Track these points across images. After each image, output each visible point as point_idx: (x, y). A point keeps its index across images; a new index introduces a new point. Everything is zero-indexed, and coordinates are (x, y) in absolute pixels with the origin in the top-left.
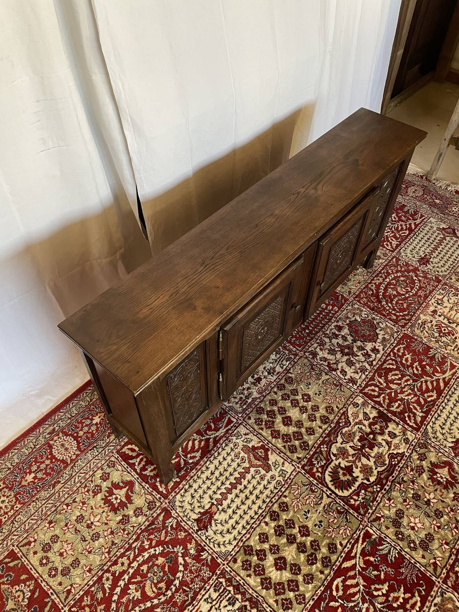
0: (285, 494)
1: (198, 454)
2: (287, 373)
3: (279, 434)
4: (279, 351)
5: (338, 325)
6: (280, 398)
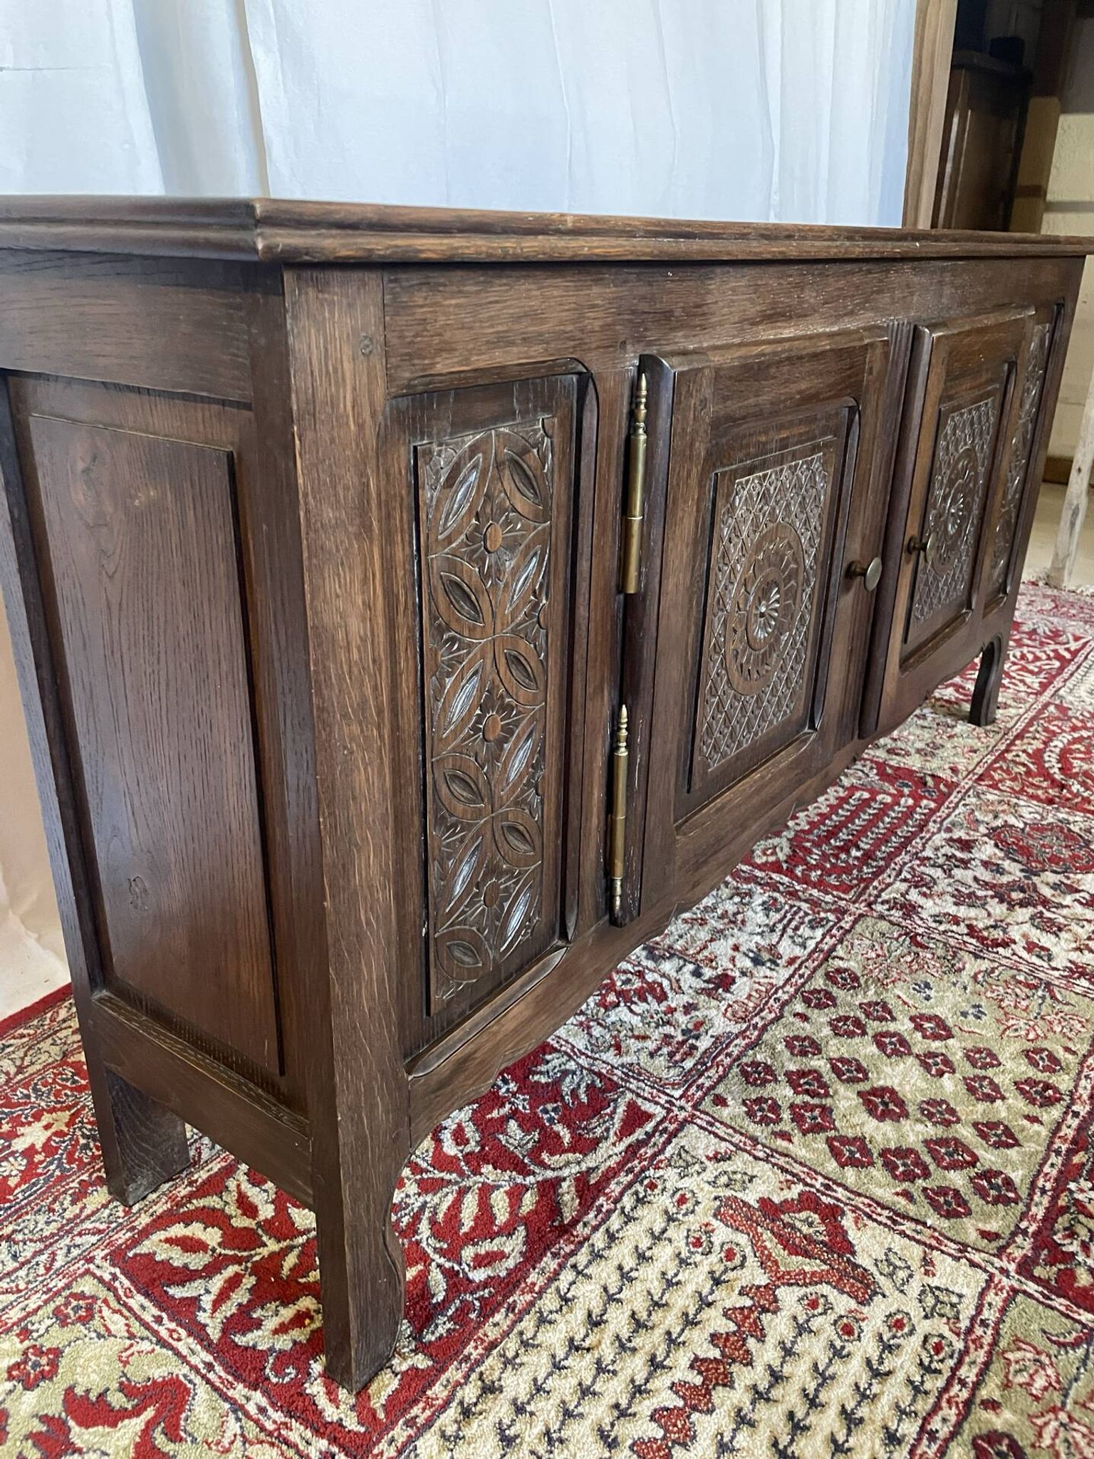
0: (984, 1393)
1: (514, 1246)
2: (826, 959)
3: (865, 1151)
4: (773, 904)
5: (955, 837)
6: (827, 1031)
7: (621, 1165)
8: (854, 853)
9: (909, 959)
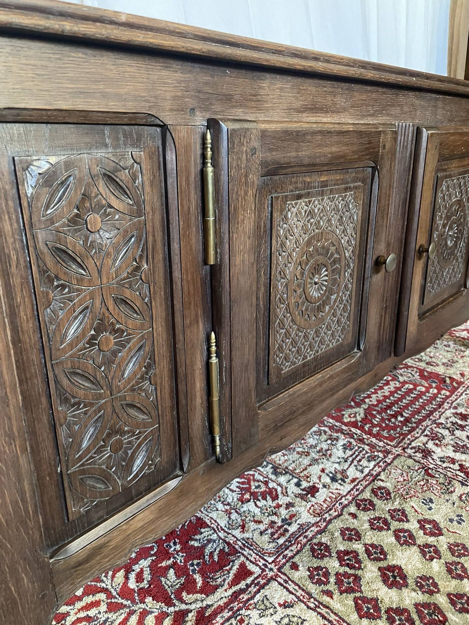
2: (373, 481)
3: (377, 608)
4: (349, 446)
5: (459, 412)
6: (367, 526)
7: (227, 605)
8: (400, 418)
9: (422, 483)
